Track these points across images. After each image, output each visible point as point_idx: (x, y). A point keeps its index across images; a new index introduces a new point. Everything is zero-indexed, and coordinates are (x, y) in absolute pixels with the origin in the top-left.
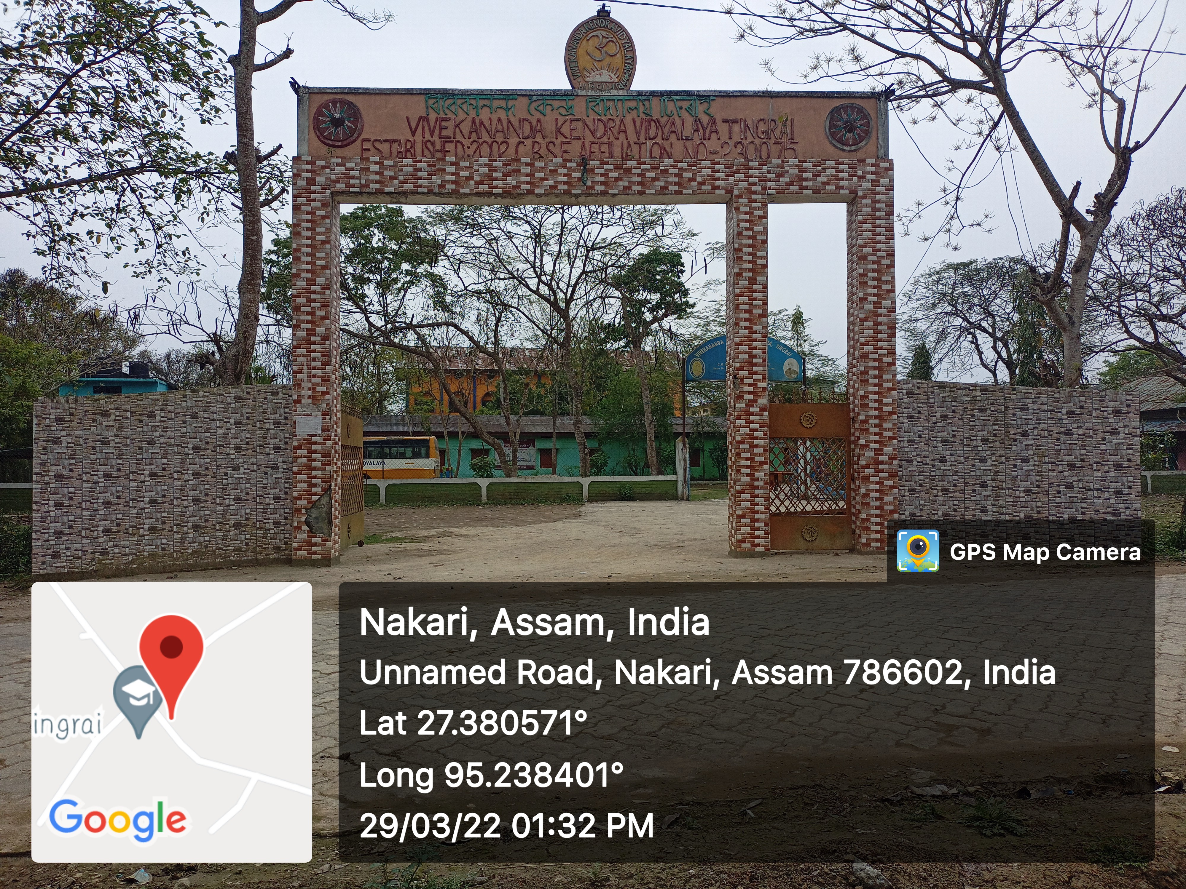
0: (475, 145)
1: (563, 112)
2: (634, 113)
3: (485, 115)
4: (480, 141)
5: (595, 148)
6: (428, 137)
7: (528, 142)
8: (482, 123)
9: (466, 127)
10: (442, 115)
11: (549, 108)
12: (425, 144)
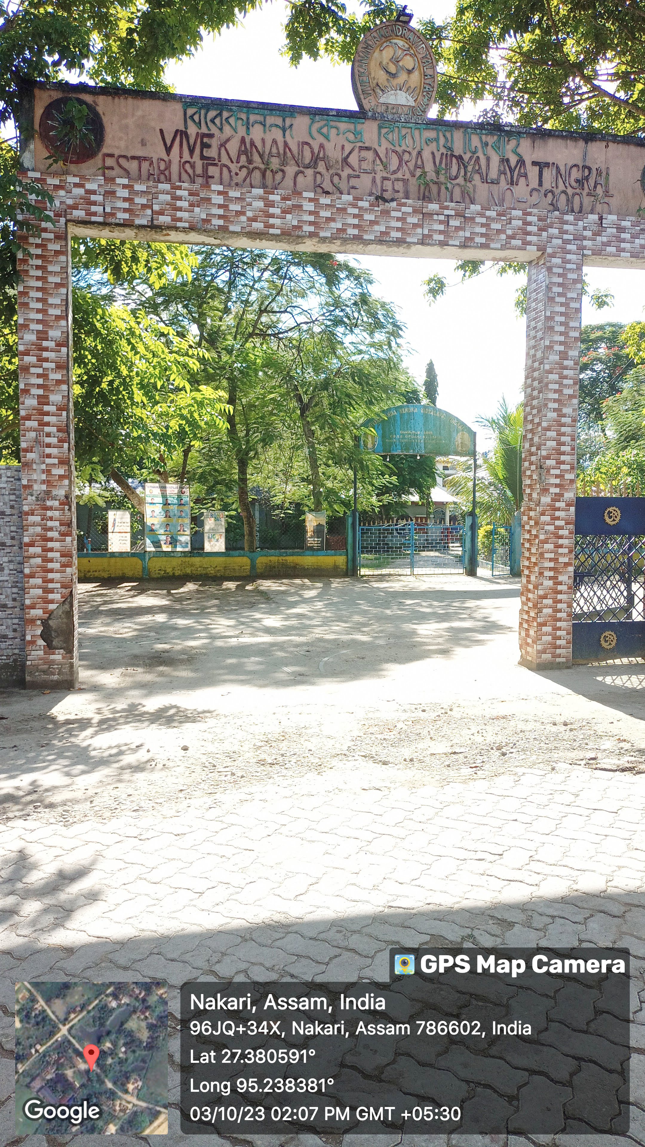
0: (244, 172)
1: (351, 137)
2: (433, 146)
3: (257, 133)
4: (251, 167)
5: (388, 185)
6: (186, 156)
7: (309, 172)
8: (252, 144)
9: (233, 147)
10: (204, 130)
11: (333, 131)
12: (182, 165)
